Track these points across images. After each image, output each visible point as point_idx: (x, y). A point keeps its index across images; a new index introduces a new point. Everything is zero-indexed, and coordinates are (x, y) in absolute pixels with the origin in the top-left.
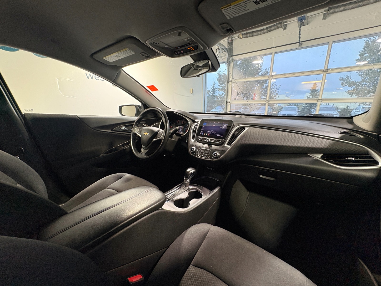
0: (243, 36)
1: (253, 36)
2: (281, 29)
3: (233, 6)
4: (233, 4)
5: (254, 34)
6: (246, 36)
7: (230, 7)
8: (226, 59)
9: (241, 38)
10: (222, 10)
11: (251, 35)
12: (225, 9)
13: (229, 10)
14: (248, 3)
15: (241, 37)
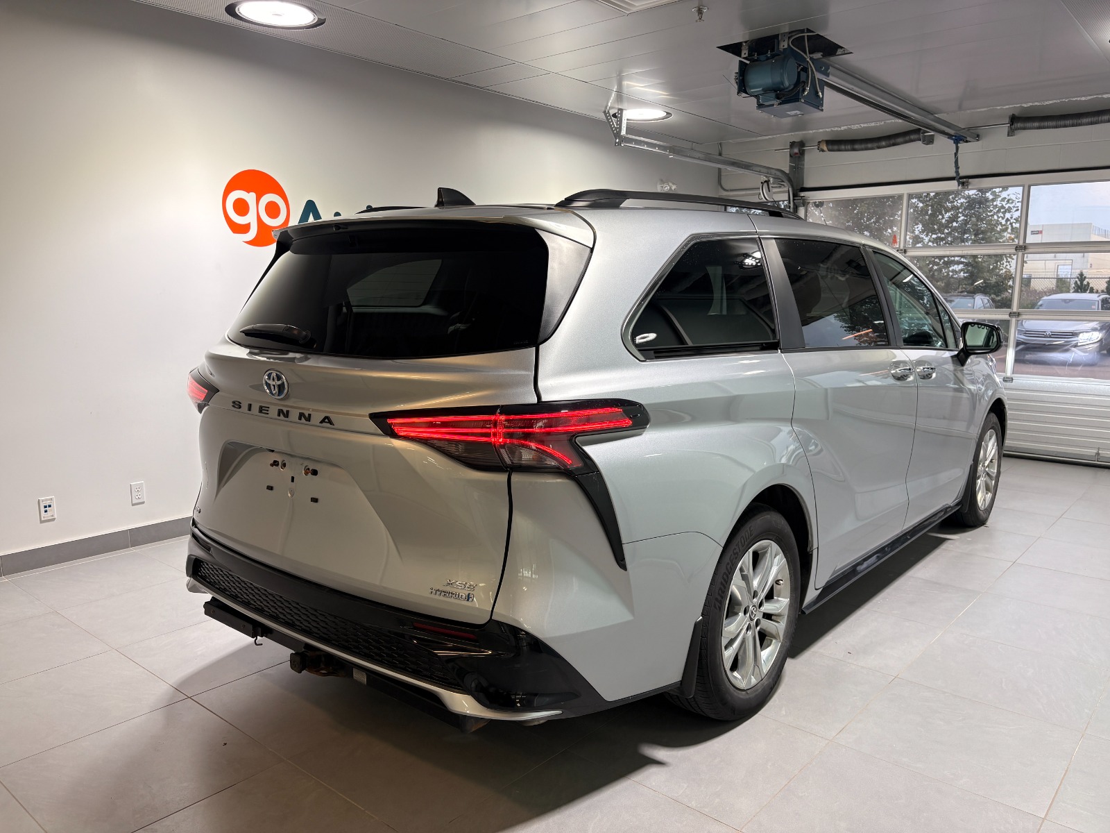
0: (830, 147)
1: (854, 150)
2: (919, 145)
5: (857, 146)
6: (836, 147)
8: (787, 194)
9: (823, 151)
11: (849, 147)
15: (825, 148)
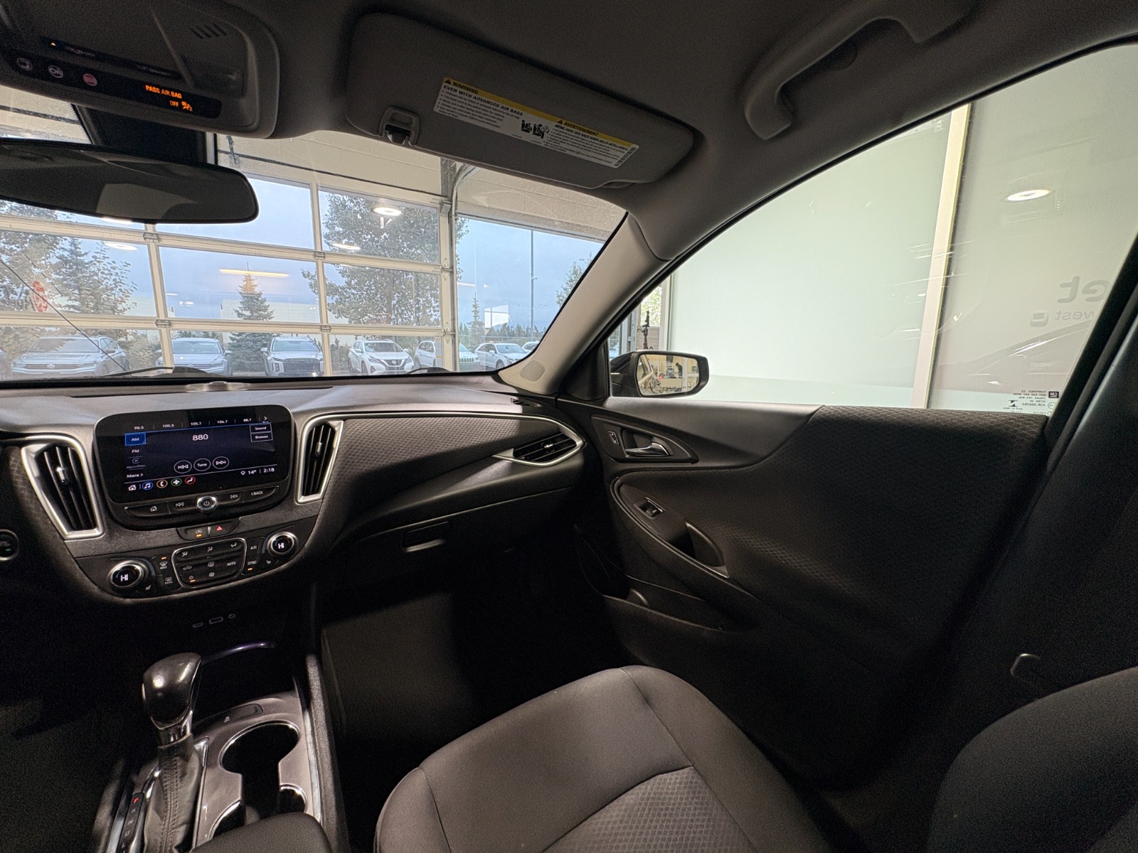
3: (479, 99)
4: (482, 94)
7: (470, 93)
10: (444, 84)
12: (455, 87)
13: (461, 98)
14: (512, 116)
